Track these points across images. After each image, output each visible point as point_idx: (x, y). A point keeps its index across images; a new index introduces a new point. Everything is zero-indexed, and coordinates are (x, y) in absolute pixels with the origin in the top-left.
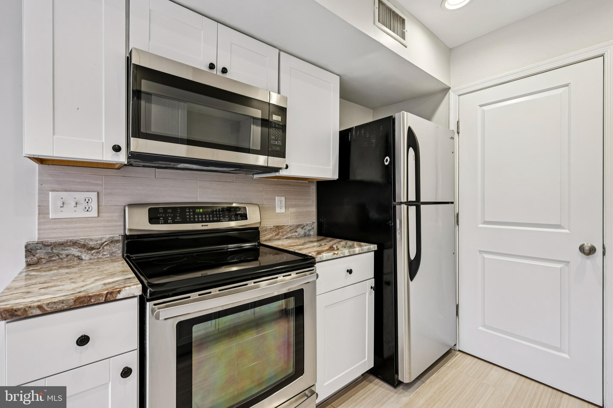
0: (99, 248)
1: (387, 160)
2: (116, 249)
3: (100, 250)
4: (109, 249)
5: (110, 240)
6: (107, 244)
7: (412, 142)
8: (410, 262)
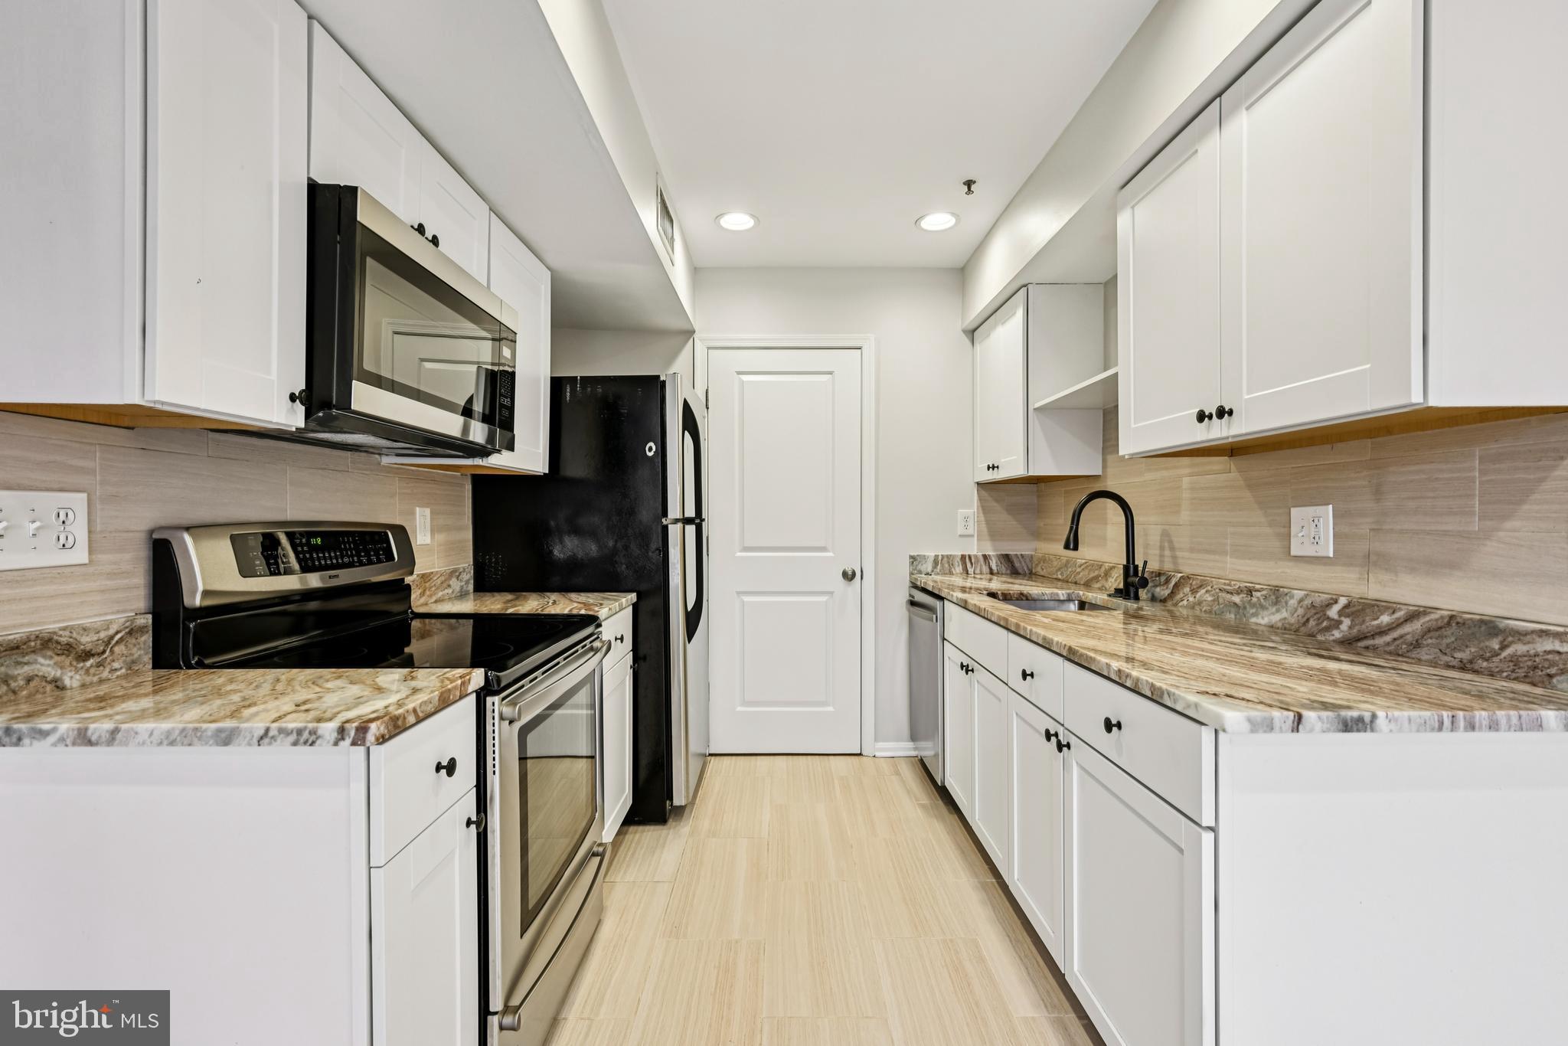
0: (104, 652)
1: (650, 449)
2: (139, 653)
3: (105, 656)
4: (125, 652)
5: (127, 627)
6: (121, 639)
7: (690, 423)
8: (688, 615)
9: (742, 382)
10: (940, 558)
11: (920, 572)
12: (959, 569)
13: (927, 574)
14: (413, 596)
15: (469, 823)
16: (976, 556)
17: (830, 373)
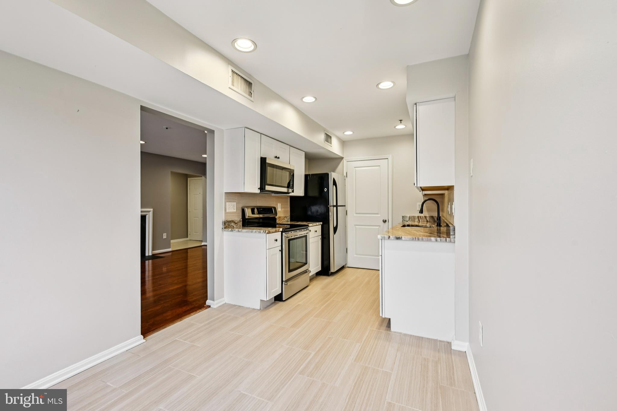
1: (326, 190)
2: (241, 224)
5: (240, 220)
6: (239, 222)
7: (335, 183)
8: (334, 228)
9: (355, 170)
10: (411, 217)
11: (405, 221)
12: (417, 220)
13: (407, 221)
14: (277, 221)
15: (280, 250)
16: (422, 216)
17: (379, 166)
